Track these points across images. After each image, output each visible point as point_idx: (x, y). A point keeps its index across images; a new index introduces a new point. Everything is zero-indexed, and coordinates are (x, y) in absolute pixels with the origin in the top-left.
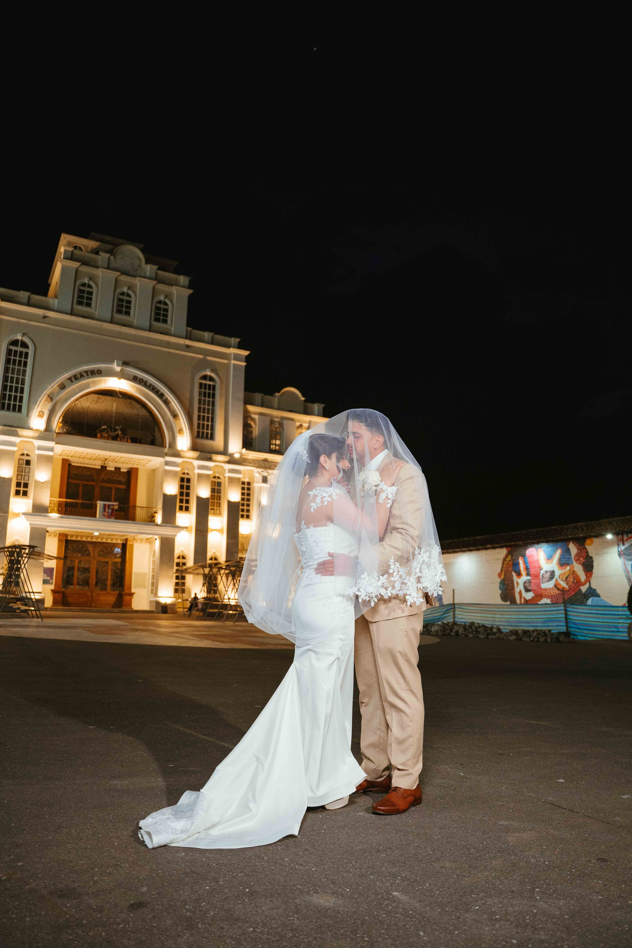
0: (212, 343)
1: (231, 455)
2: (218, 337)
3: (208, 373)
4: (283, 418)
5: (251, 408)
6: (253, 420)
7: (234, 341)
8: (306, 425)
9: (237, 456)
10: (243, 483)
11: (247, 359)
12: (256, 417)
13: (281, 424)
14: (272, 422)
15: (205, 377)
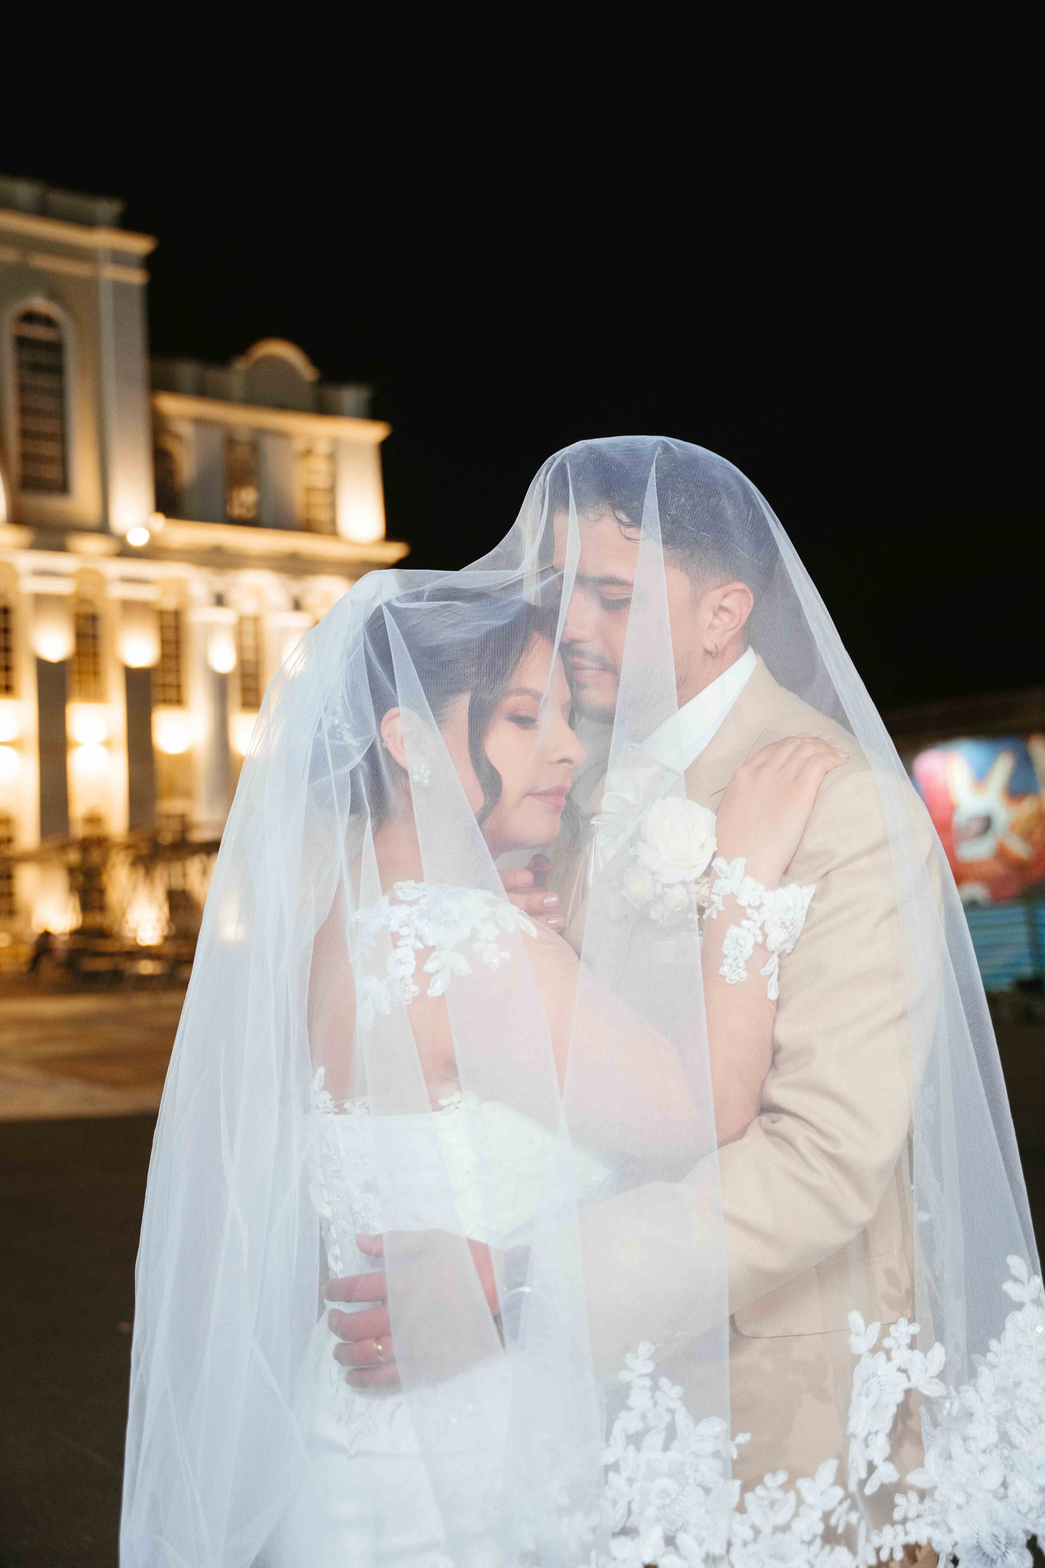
0: (43, 211)
1: (122, 539)
2: (59, 199)
3: (39, 304)
4: (260, 432)
5: (170, 405)
6: (177, 437)
7: (107, 208)
8: (322, 448)
9: (138, 539)
10: (161, 614)
11: (149, 262)
12: (185, 429)
13: (255, 447)
14: (230, 442)
15: (30, 317)
